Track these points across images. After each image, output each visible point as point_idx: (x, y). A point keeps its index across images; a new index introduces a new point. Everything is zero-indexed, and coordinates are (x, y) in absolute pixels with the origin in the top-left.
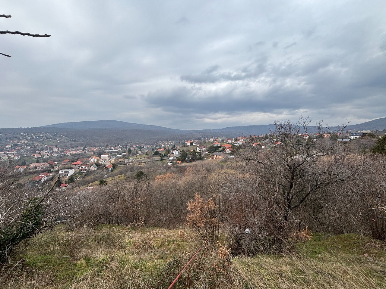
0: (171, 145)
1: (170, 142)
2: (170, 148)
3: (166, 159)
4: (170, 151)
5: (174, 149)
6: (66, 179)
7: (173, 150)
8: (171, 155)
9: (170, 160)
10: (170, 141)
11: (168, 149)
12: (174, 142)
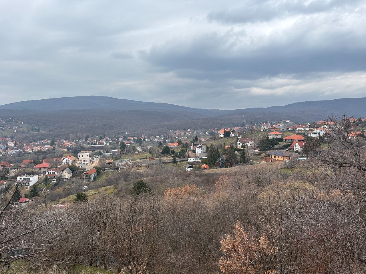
0: (191, 136)
1: (190, 132)
2: (189, 142)
3: (182, 161)
4: (189, 147)
5: (195, 143)
6: (26, 190)
7: (194, 145)
8: (191, 154)
9: (189, 163)
10: (189, 130)
11: (186, 143)
12: (195, 131)
